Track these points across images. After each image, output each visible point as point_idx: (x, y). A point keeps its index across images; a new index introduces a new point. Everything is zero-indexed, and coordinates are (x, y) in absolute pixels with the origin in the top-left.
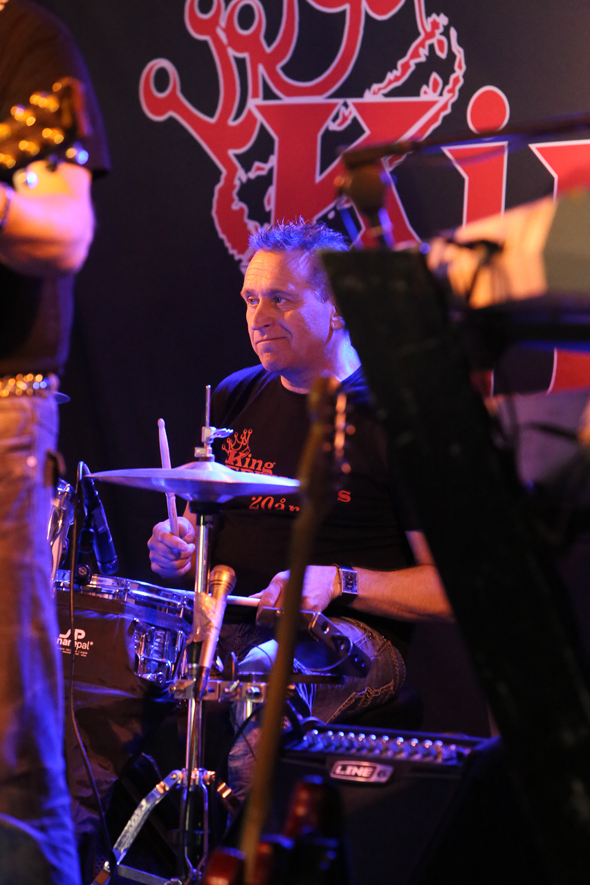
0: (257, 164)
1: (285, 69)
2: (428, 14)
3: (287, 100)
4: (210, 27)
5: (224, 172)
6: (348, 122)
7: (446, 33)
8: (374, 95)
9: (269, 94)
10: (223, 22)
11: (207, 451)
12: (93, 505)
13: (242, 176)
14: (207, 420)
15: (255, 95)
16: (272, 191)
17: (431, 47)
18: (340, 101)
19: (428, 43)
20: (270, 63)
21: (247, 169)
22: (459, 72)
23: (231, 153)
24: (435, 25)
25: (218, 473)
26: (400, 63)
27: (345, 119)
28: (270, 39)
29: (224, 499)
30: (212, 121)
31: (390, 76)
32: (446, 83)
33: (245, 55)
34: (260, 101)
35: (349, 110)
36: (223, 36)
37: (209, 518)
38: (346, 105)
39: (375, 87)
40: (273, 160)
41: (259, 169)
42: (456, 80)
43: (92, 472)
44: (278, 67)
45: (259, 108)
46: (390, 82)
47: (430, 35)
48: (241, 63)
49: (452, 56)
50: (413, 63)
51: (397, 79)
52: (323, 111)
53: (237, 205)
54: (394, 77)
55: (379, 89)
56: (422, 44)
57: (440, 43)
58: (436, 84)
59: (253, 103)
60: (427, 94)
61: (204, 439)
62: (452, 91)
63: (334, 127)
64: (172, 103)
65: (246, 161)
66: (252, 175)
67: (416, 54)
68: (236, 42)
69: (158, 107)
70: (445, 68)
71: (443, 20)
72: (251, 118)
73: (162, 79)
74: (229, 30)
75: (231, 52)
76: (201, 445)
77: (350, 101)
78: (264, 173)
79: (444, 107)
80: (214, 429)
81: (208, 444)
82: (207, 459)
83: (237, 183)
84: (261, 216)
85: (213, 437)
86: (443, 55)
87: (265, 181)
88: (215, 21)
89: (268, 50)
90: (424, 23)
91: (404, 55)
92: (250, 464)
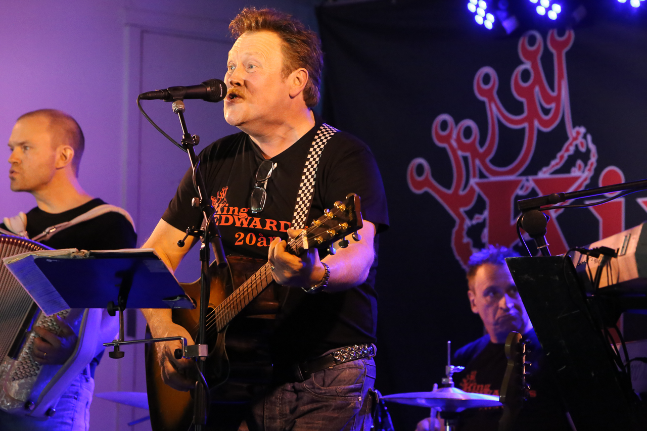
0: (477, 216)
1: (492, 161)
2: (574, 126)
3: (493, 179)
4: (447, 139)
5: (458, 220)
6: (529, 190)
7: (585, 137)
8: (544, 174)
9: (482, 176)
10: (454, 136)
11: (450, 381)
12: (384, 416)
13: (468, 223)
14: (449, 362)
15: (474, 176)
16: (486, 231)
17: (577, 146)
18: (524, 178)
19: (575, 143)
20: (482, 157)
21: (471, 218)
22: (593, 159)
23: (462, 210)
24: (578, 133)
25: (457, 393)
26: (559, 155)
27: (527, 188)
28: (482, 144)
29: (460, 410)
30: (450, 192)
31: (553, 163)
32: (586, 165)
33: (468, 154)
34: (477, 180)
35: (530, 183)
36: (454, 144)
37: (452, 421)
38: (527, 180)
39: (545, 169)
40: (486, 213)
41: (478, 218)
42: (592, 164)
43: (383, 395)
44: (487, 160)
45: (478, 184)
46: (553, 166)
47: (575, 139)
48: (465, 159)
49: (588, 150)
50: (566, 155)
51: (557, 164)
52: (514, 184)
53: (466, 240)
54: (556, 163)
55: (547, 171)
56: (571, 144)
57: (582, 143)
58: (580, 167)
59: (473, 181)
60: (575, 172)
61: (447, 373)
62: (589, 170)
63: (520, 192)
64: (426, 183)
65: (470, 214)
66: (474, 222)
67: (567, 150)
68: (462, 147)
69: (419, 185)
70: (585, 157)
71: (582, 130)
72: (472, 190)
73: (420, 170)
74: (458, 140)
75: (460, 153)
76: (446, 377)
77: (531, 178)
78: (480, 221)
79: (585, 180)
80: (453, 367)
81: (450, 376)
82: (449, 386)
83: (465, 227)
84: (480, 246)
85: (453, 372)
86: (583, 150)
87: (481, 226)
88: (450, 135)
89: (481, 150)
90: (572, 132)
91: (560, 150)
92: (476, 388)
